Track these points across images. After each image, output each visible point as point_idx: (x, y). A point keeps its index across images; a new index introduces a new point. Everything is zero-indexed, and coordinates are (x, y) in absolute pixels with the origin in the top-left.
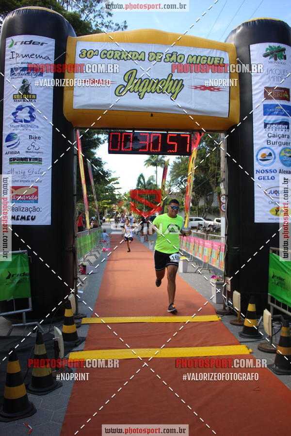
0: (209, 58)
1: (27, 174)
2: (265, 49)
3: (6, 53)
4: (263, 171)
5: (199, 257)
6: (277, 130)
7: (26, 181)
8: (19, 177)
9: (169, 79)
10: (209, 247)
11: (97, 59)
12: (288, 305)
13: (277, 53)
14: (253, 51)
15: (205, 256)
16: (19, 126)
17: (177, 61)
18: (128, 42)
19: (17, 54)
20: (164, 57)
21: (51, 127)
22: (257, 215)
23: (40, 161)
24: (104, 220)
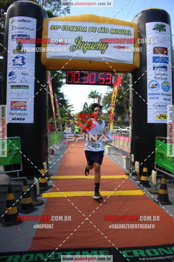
0: (123, 31)
1: (20, 94)
2: (154, 26)
3: (9, 27)
4: (152, 94)
5: (117, 146)
6: (160, 71)
7: (20, 98)
8: (16, 96)
9: (100, 42)
10: (122, 140)
11: (60, 30)
12: (166, 168)
13: (161, 28)
14: (147, 26)
15: (120, 145)
16: (16, 67)
17: (104, 32)
18: (77, 21)
19: (15, 27)
20: (97, 30)
21: (34, 68)
22: (149, 119)
23: (27, 87)
24: (65, 128)
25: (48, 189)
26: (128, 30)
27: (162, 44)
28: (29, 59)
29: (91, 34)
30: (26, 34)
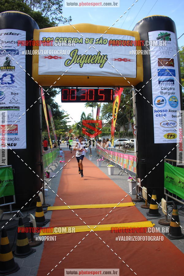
1: (10, 116)
2: (158, 35)
4: (158, 111)
5: (121, 165)
6: (167, 85)
7: (10, 121)
9: (98, 55)
10: (127, 159)
12: (177, 195)
13: (165, 37)
14: (150, 36)
15: (124, 164)
16: (4, 87)
17: (103, 43)
18: (72, 32)
19: (2, 41)
20: (95, 41)
21: (25, 87)
22: (157, 139)
23: (17, 108)
24: (61, 142)
25: (46, 224)
26: (128, 40)
27: (167, 55)
28: (18, 77)
29: (88, 46)
30: (15, 49)
